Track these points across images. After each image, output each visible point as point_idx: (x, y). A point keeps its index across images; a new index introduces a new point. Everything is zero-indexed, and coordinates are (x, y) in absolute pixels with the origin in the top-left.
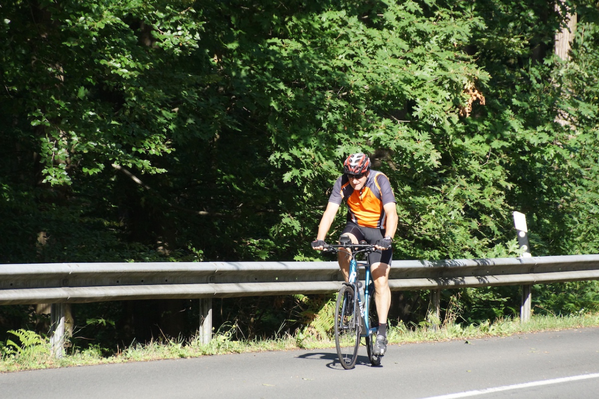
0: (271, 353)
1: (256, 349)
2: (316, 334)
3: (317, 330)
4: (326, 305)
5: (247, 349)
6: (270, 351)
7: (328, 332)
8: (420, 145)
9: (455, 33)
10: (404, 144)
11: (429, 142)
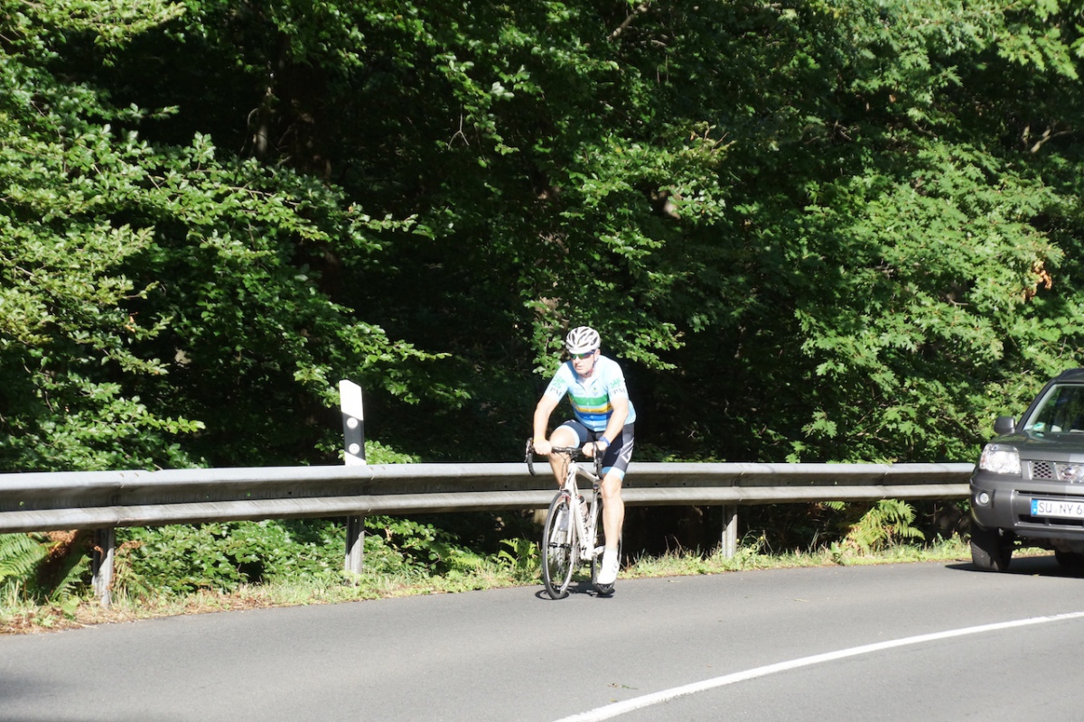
0: (804, 569)
1: (787, 564)
2: (857, 549)
3: (858, 543)
4: (869, 514)
5: (777, 565)
6: (803, 567)
7: (871, 546)
8: (979, 334)
9: (1023, 203)
10: (960, 331)
11: (989, 329)
